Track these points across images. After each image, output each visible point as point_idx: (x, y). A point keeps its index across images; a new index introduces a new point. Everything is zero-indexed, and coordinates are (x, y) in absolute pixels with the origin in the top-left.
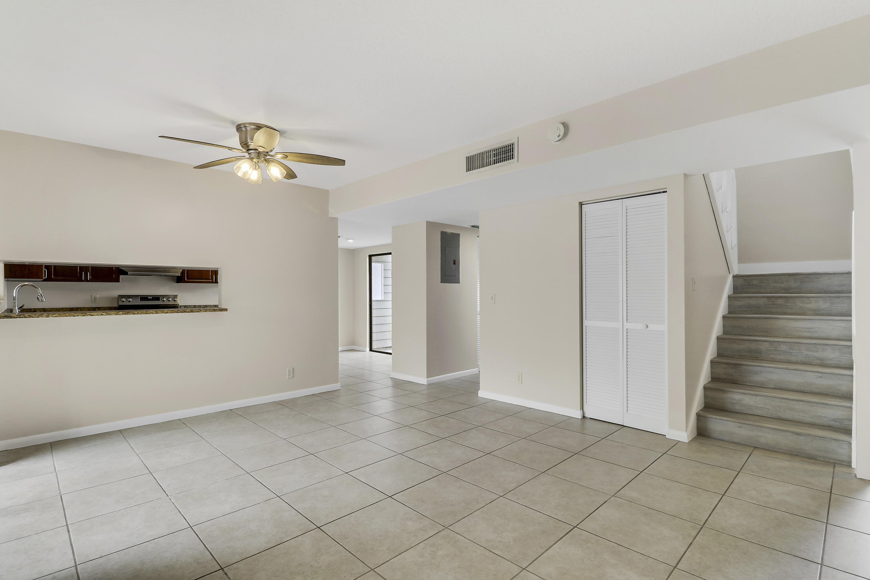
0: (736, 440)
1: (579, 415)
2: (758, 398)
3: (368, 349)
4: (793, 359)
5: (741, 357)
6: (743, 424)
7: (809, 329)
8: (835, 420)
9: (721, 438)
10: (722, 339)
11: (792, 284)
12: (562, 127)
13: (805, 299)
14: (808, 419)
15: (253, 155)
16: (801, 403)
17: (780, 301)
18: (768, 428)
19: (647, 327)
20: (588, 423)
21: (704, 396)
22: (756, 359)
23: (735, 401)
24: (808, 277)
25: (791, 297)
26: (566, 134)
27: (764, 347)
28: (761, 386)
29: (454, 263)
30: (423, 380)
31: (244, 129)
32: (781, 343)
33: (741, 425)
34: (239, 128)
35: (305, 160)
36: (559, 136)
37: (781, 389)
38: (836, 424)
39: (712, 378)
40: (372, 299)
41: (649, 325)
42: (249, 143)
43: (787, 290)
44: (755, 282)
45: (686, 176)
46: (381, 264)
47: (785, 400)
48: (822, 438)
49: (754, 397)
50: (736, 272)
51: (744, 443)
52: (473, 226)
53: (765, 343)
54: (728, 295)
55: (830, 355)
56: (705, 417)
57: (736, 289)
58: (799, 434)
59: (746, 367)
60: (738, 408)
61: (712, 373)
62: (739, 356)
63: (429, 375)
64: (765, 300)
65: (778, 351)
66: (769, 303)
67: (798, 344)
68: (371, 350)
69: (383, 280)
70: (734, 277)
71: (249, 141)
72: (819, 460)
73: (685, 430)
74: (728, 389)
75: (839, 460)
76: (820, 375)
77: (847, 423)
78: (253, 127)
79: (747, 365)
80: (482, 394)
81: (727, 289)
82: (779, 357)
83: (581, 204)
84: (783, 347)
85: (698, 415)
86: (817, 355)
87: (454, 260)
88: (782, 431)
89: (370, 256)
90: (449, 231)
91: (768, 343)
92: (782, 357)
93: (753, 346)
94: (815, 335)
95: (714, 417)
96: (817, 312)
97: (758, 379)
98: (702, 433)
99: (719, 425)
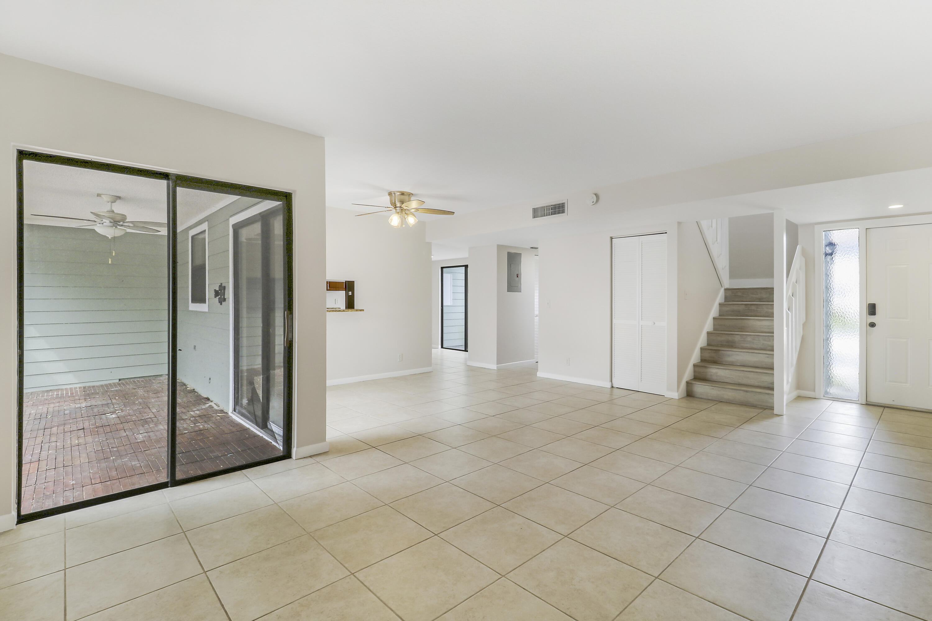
0: (710, 398)
1: (609, 386)
2: (727, 371)
3: (440, 346)
4: (755, 346)
5: (722, 346)
6: (714, 386)
7: (768, 326)
8: (766, 383)
9: (701, 397)
10: (711, 334)
12: (595, 196)
14: (757, 384)
15: (398, 211)
16: (753, 373)
17: (753, 308)
18: (728, 388)
19: (654, 323)
20: (615, 391)
21: (694, 371)
22: (732, 347)
23: (712, 374)
25: (760, 304)
26: (597, 201)
27: (737, 338)
28: (732, 364)
29: (517, 276)
30: (494, 367)
31: (393, 195)
32: (748, 336)
33: (713, 388)
34: (390, 194)
35: (428, 212)
36: (593, 202)
37: (744, 366)
39: (701, 360)
40: (444, 304)
41: (655, 322)
42: (397, 204)
43: (760, 300)
44: (740, 294)
45: (679, 223)
46: (450, 275)
47: (743, 372)
48: (760, 393)
49: (724, 371)
50: (727, 286)
51: (715, 399)
52: (532, 248)
53: (737, 336)
54: (719, 303)
56: (691, 383)
57: (726, 298)
58: (747, 391)
59: (723, 351)
60: (714, 378)
61: (701, 356)
62: (721, 345)
63: (499, 362)
64: (743, 307)
65: (745, 341)
66: (746, 309)
67: (758, 336)
68: (442, 347)
69: (452, 288)
70: (726, 290)
71: (396, 202)
72: (757, 407)
73: (677, 391)
74: (708, 366)
76: (767, 356)
78: (398, 193)
80: (540, 374)
81: (720, 297)
82: (745, 345)
83: (612, 238)
84: (749, 339)
85: (688, 383)
87: (517, 274)
88: (737, 390)
89: (442, 268)
90: (513, 251)
91: (739, 336)
92: (748, 345)
93: (730, 338)
95: (697, 383)
97: (730, 359)
98: (690, 394)
99: (700, 388)
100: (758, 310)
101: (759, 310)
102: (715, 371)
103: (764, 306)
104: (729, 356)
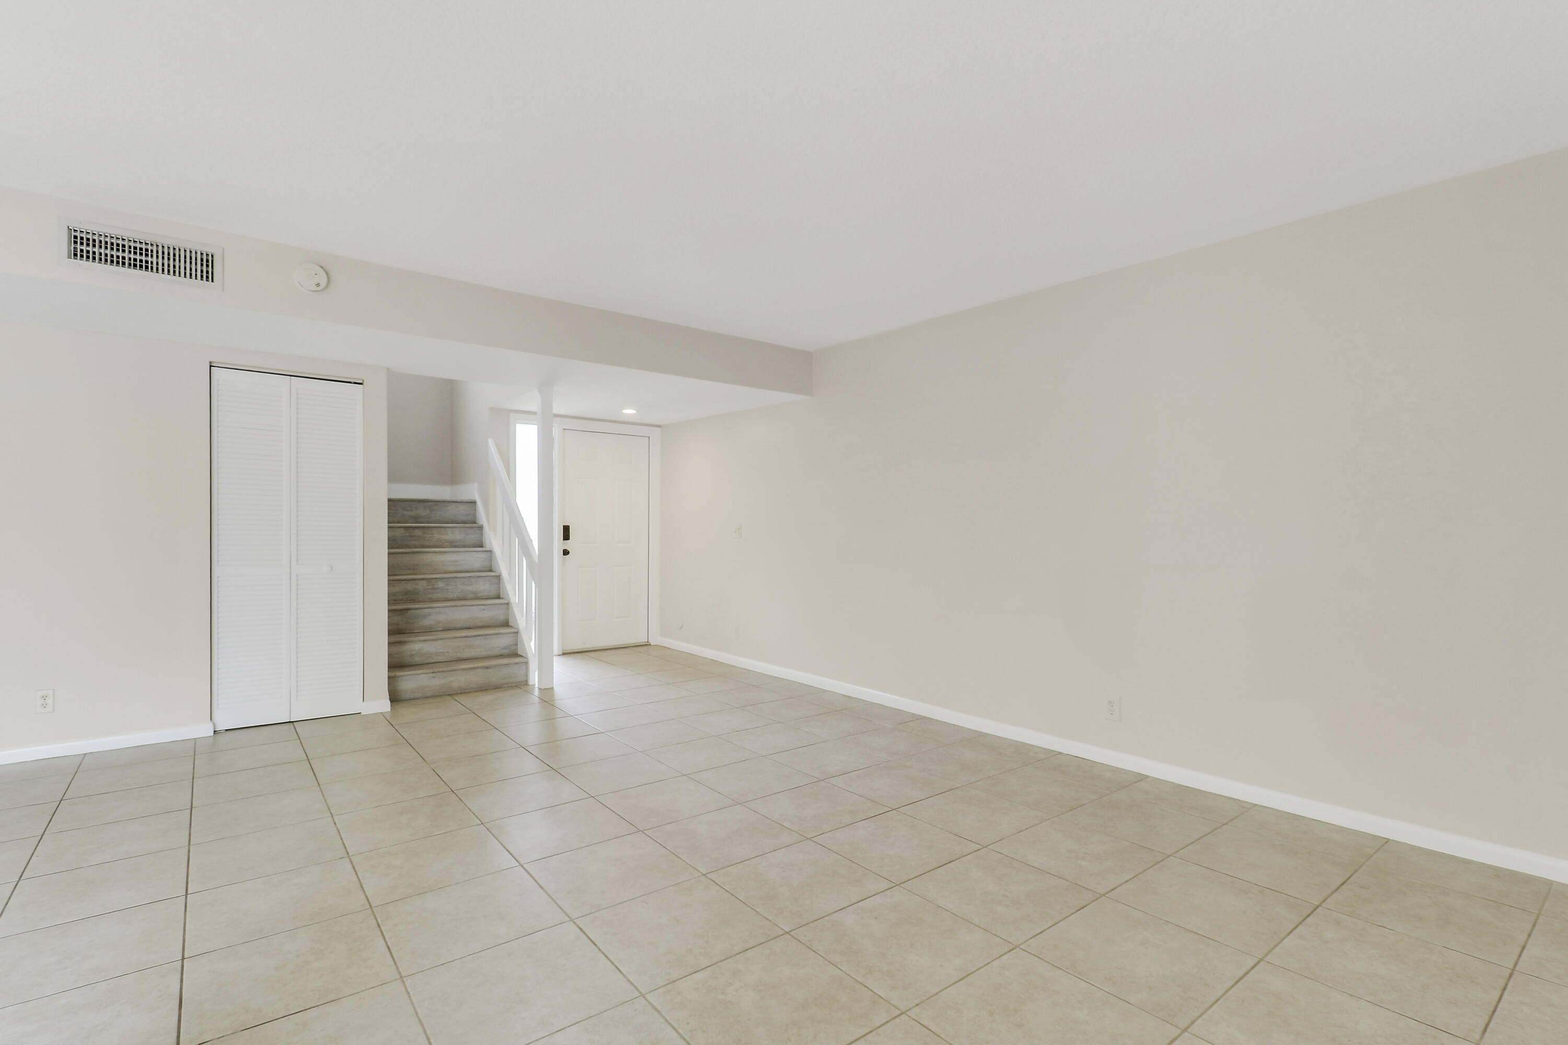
0: (428, 694)
1: (209, 732)
4: (450, 596)
7: (455, 562)
8: (505, 648)
9: (412, 697)
11: (422, 512)
13: (443, 529)
14: (484, 654)
17: (418, 533)
19: (332, 569)
22: (414, 601)
23: (414, 652)
24: (437, 505)
25: (426, 527)
27: (421, 586)
28: (429, 630)
32: (435, 580)
36: (318, 285)
37: (449, 629)
38: (506, 651)
51: (437, 694)
53: (422, 582)
55: (483, 587)
58: (487, 668)
59: (413, 611)
60: (417, 659)
64: (402, 531)
65: (435, 589)
67: (451, 580)
72: (504, 687)
73: (382, 699)
75: (519, 682)
77: (513, 647)
79: (413, 609)
84: (441, 585)
86: (470, 588)
88: (473, 668)
91: (425, 581)
92: (439, 595)
93: (409, 586)
94: (460, 568)
95: (402, 673)
96: (453, 544)
97: (426, 622)
98: (395, 698)
99: (411, 682)
100: (425, 536)
101: (427, 536)
102: (418, 647)
103: (435, 529)
104: (425, 617)
